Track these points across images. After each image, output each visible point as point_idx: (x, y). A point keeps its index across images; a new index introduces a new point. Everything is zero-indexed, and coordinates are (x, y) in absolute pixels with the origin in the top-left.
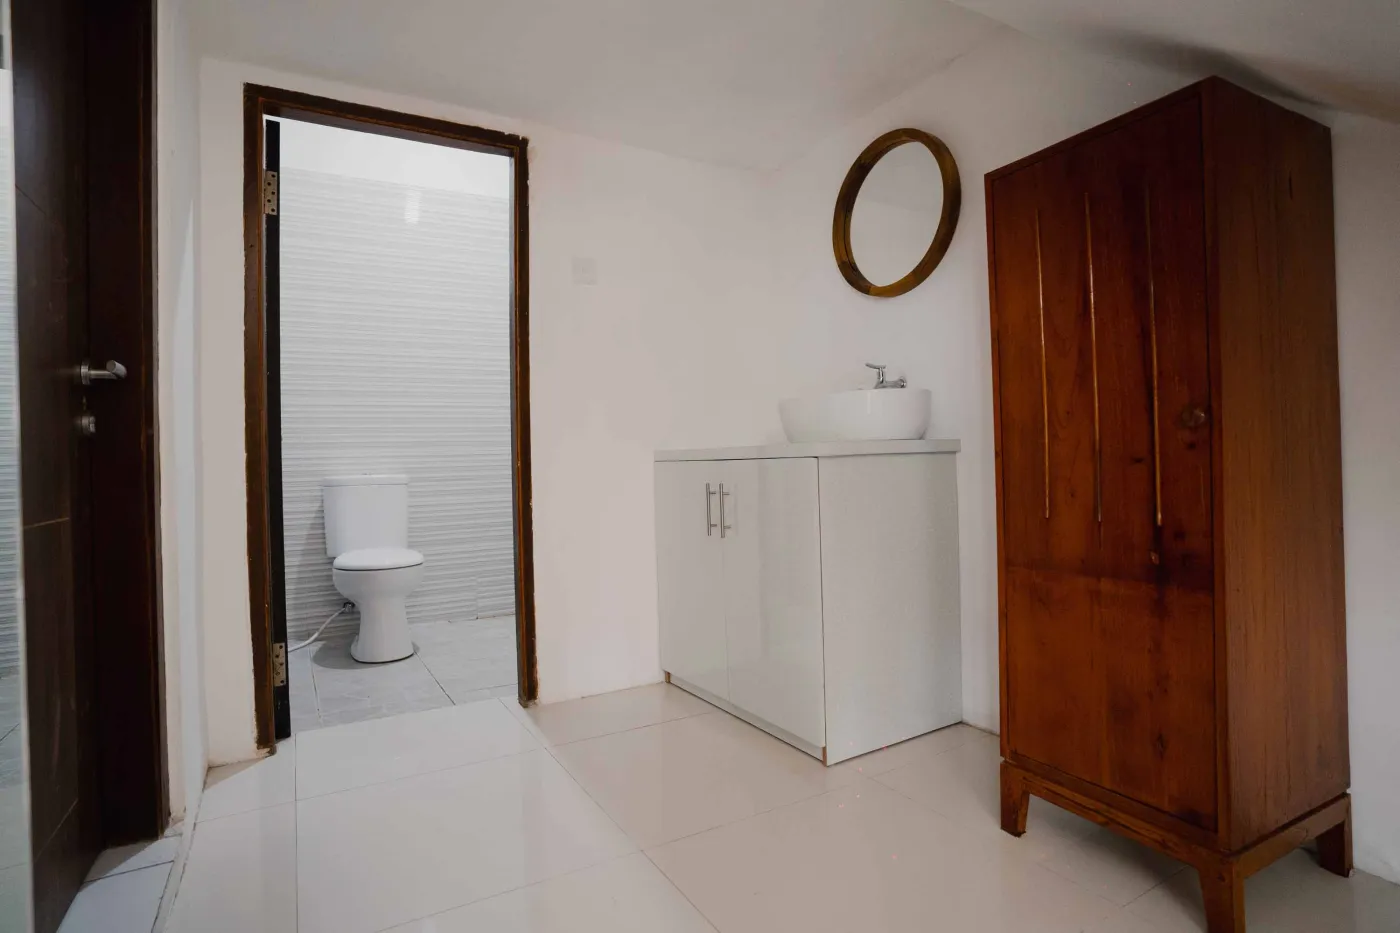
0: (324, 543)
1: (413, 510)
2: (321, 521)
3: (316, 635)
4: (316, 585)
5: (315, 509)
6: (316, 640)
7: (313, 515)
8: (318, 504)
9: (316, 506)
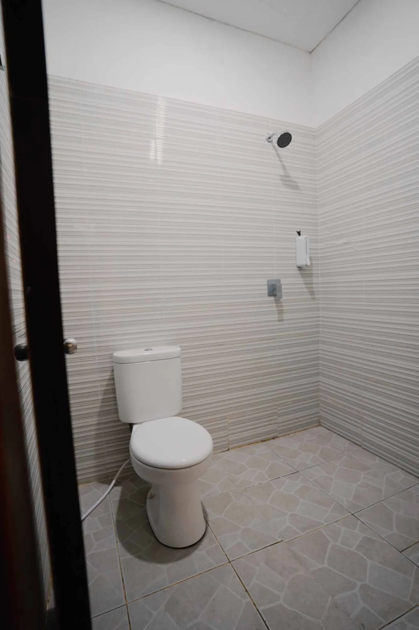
0: (116, 404)
1: (184, 372)
2: (113, 387)
3: (114, 482)
4: (112, 438)
5: (108, 378)
6: (115, 485)
7: (105, 383)
8: (109, 374)
9: (107, 375)
